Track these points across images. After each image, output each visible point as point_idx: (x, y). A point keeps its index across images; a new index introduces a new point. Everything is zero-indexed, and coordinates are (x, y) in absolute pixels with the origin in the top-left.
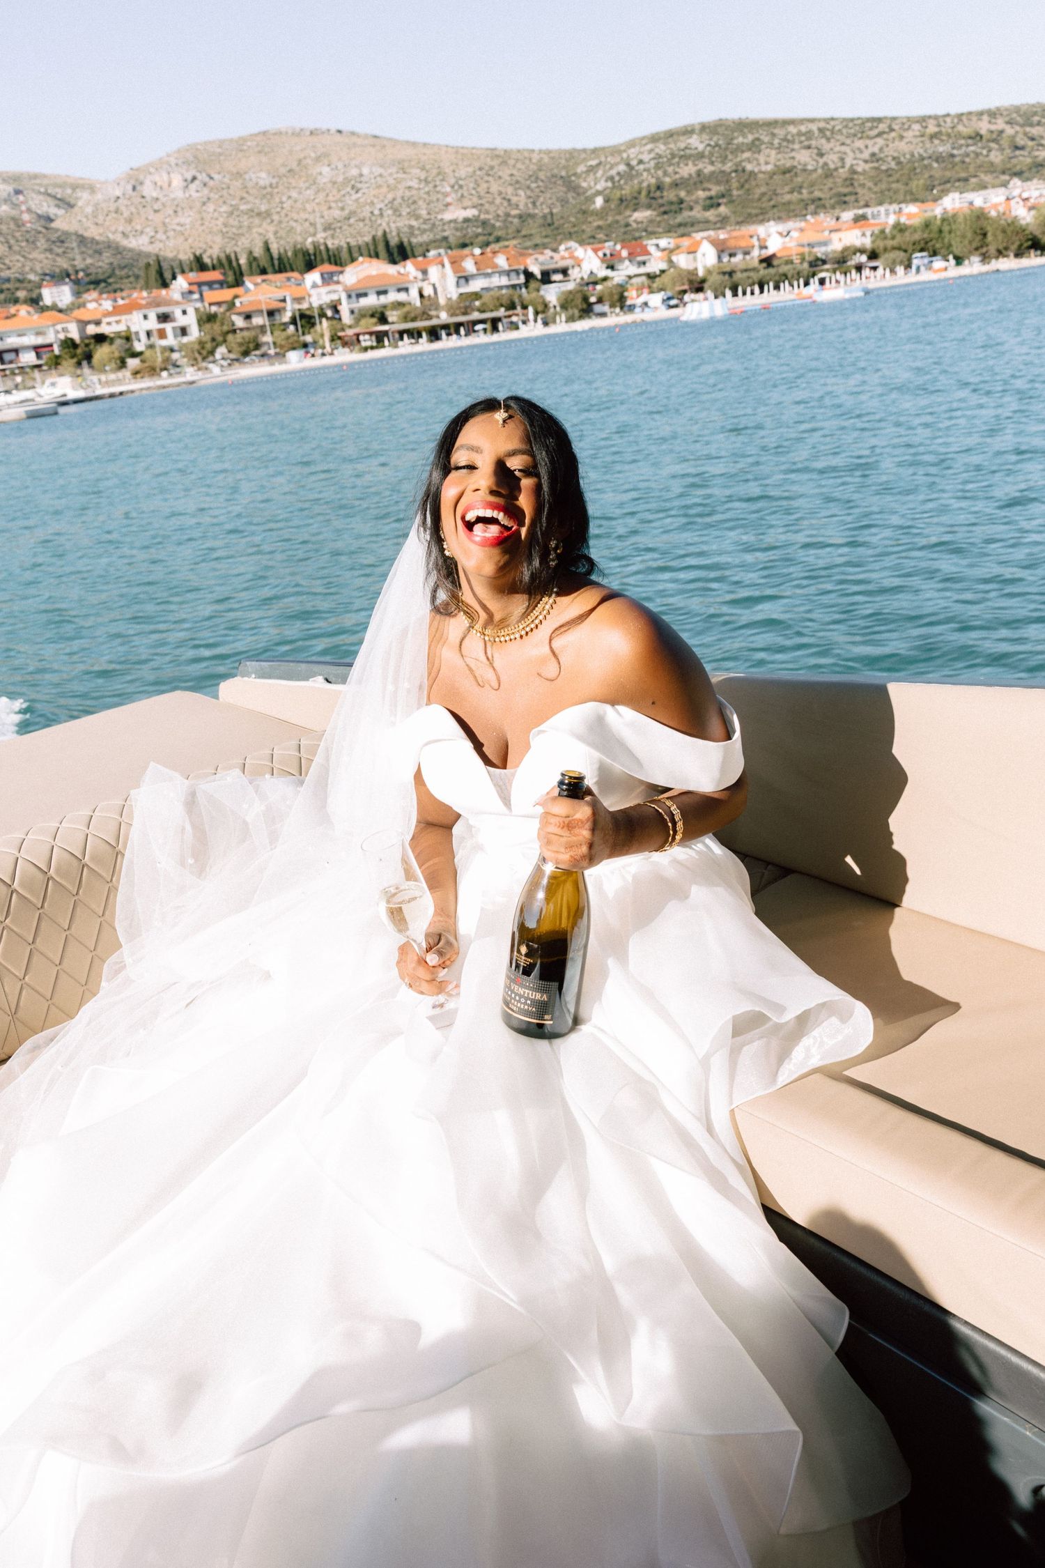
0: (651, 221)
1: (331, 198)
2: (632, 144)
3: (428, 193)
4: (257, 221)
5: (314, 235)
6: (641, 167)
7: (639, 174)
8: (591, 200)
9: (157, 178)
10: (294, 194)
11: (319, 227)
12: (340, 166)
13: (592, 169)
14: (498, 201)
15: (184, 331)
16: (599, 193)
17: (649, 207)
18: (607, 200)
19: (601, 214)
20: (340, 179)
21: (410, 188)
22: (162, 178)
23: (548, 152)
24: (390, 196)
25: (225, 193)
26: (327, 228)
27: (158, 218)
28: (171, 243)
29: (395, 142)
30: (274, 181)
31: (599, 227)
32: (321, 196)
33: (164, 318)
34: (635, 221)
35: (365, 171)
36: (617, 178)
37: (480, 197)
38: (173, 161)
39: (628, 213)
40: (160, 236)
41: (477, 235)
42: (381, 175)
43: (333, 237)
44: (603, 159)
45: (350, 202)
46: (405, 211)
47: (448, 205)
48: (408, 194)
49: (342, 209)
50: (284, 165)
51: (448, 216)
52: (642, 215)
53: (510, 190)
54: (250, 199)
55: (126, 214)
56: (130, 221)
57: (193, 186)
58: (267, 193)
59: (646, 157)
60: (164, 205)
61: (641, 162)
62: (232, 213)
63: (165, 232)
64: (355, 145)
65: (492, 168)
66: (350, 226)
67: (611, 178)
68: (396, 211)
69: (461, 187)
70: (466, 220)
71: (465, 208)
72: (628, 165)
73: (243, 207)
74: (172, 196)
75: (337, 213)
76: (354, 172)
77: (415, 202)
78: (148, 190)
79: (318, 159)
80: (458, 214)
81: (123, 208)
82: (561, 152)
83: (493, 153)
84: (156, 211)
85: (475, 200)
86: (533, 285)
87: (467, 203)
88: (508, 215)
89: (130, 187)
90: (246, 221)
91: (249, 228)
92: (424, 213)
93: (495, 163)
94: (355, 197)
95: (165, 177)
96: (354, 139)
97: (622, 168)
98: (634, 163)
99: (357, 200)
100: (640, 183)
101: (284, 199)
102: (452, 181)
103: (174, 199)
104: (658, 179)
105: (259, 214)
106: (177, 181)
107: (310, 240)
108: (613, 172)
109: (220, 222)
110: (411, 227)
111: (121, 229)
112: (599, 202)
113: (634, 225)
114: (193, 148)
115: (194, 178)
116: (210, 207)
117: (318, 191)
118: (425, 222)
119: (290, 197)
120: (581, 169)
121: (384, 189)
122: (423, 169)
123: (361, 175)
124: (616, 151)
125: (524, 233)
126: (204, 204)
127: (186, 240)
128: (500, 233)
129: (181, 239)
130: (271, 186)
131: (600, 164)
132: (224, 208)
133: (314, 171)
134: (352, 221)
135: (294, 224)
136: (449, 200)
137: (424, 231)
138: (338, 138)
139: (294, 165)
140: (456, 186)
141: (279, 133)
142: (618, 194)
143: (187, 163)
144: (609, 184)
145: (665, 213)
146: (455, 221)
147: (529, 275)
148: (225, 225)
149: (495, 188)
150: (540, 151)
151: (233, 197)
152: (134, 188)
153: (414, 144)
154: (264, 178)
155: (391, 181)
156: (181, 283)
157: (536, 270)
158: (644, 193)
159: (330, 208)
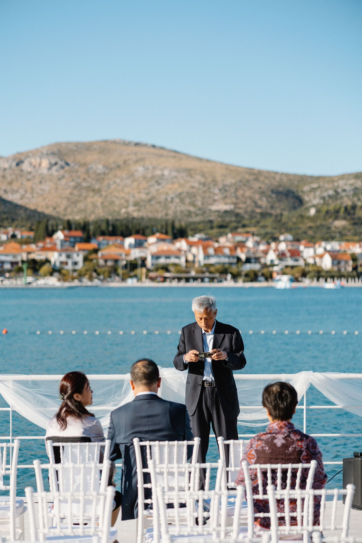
0: (344, 228)
1: (141, 186)
2: (342, 177)
3: (204, 192)
4: (91, 194)
5: (127, 207)
6: (344, 194)
7: (342, 198)
8: (308, 209)
9: (33, 160)
10: (118, 181)
11: (131, 203)
12: (151, 167)
13: (313, 190)
14: (249, 202)
15: (76, 263)
16: (314, 206)
17: (345, 219)
18: (318, 211)
19: (313, 219)
20: (149, 175)
21: (193, 187)
22: (35, 161)
23: (287, 175)
24: (180, 191)
25: (74, 174)
26: (136, 204)
27: (28, 185)
28: (34, 201)
29: (188, 156)
30: (107, 171)
31: (310, 228)
32: (135, 184)
33: (68, 257)
34: (335, 227)
35: (166, 173)
36: (327, 199)
37: (237, 198)
38: (45, 151)
39: (330, 220)
40: (28, 195)
41: (231, 222)
42: (176, 177)
43: (139, 210)
44: (321, 184)
45: (153, 191)
46: (187, 201)
47: (215, 201)
48: (191, 190)
49: (147, 194)
50: (114, 162)
51: (214, 208)
52: (340, 223)
53: (257, 197)
54: (90, 180)
55: (9, 179)
56: (10, 183)
57: (54, 168)
58: (100, 177)
59: (347, 188)
60: (34, 177)
61: (344, 190)
62: (75, 188)
63: (32, 193)
64: (162, 156)
65: (248, 181)
66: (151, 205)
67: (324, 198)
68: (182, 201)
69: (226, 191)
70: (226, 212)
71: (226, 204)
72: (336, 192)
73: (84, 184)
74: (40, 172)
75: (143, 196)
76: (158, 172)
77: (194, 196)
78: (25, 166)
79: (137, 161)
80: (222, 207)
81: (8, 176)
82: (295, 176)
83: (251, 171)
84: (28, 180)
85: (234, 200)
86: (240, 264)
87: (228, 201)
88: (253, 211)
89: (14, 164)
90: (84, 193)
91: (86, 198)
92: (199, 203)
93: (252, 177)
94: (157, 187)
95: (38, 160)
96: (162, 152)
97: (331, 192)
98: (340, 190)
99: (158, 190)
100: (341, 204)
101: (111, 182)
102: (221, 186)
103: (40, 175)
104: (353, 203)
105: (94, 190)
106: (45, 163)
107: (123, 211)
108: (325, 194)
109: (68, 191)
110: (190, 212)
111: (4, 188)
112: (313, 211)
113: (333, 229)
114: (58, 144)
115: (56, 164)
116: (63, 182)
117: (133, 181)
118: (200, 209)
119: (115, 182)
120: (306, 188)
121: (176, 186)
122: (203, 176)
123: (163, 175)
124: (331, 180)
125: (262, 223)
126: (59, 179)
127: (44, 199)
128: (246, 222)
129: (41, 199)
130: (104, 174)
131: (319, 187)
132: (72, 184)
133: (133, 168)
134: (153, 202)
135: (114, 199)
136: (216, 198)
137: (197, 215)
138: (152, 150)
139: (121, 162)
140: (224, 189)
141: (114, 142)
142: (325, 209)
143: (53, 154)
144: (322, 201)
145: (355, 224)
146: (218, 211)
147: (239, 259)
148: (71, 194)
149: (248, 193)
150: (282, 174)
151: (79, 177)
152: (18, 164)
153: (200, 160)
154: (100, 168)
155: (182, 181)
156: (60, 235)
157: (243, 257)
158: (342, 210)
159: (140, 192)
